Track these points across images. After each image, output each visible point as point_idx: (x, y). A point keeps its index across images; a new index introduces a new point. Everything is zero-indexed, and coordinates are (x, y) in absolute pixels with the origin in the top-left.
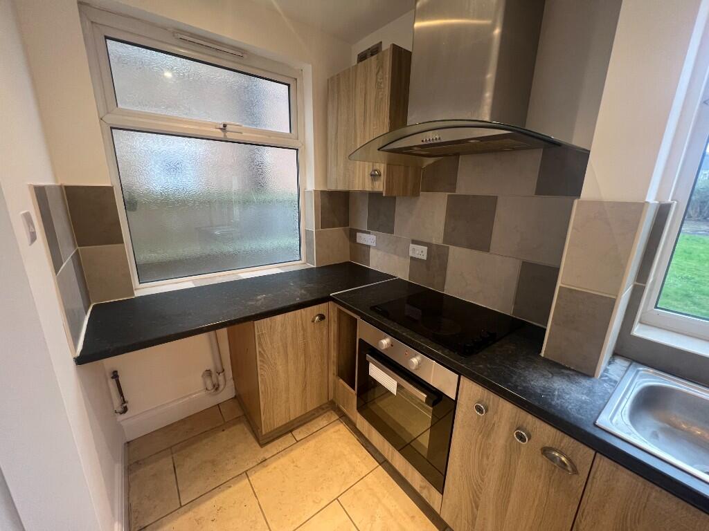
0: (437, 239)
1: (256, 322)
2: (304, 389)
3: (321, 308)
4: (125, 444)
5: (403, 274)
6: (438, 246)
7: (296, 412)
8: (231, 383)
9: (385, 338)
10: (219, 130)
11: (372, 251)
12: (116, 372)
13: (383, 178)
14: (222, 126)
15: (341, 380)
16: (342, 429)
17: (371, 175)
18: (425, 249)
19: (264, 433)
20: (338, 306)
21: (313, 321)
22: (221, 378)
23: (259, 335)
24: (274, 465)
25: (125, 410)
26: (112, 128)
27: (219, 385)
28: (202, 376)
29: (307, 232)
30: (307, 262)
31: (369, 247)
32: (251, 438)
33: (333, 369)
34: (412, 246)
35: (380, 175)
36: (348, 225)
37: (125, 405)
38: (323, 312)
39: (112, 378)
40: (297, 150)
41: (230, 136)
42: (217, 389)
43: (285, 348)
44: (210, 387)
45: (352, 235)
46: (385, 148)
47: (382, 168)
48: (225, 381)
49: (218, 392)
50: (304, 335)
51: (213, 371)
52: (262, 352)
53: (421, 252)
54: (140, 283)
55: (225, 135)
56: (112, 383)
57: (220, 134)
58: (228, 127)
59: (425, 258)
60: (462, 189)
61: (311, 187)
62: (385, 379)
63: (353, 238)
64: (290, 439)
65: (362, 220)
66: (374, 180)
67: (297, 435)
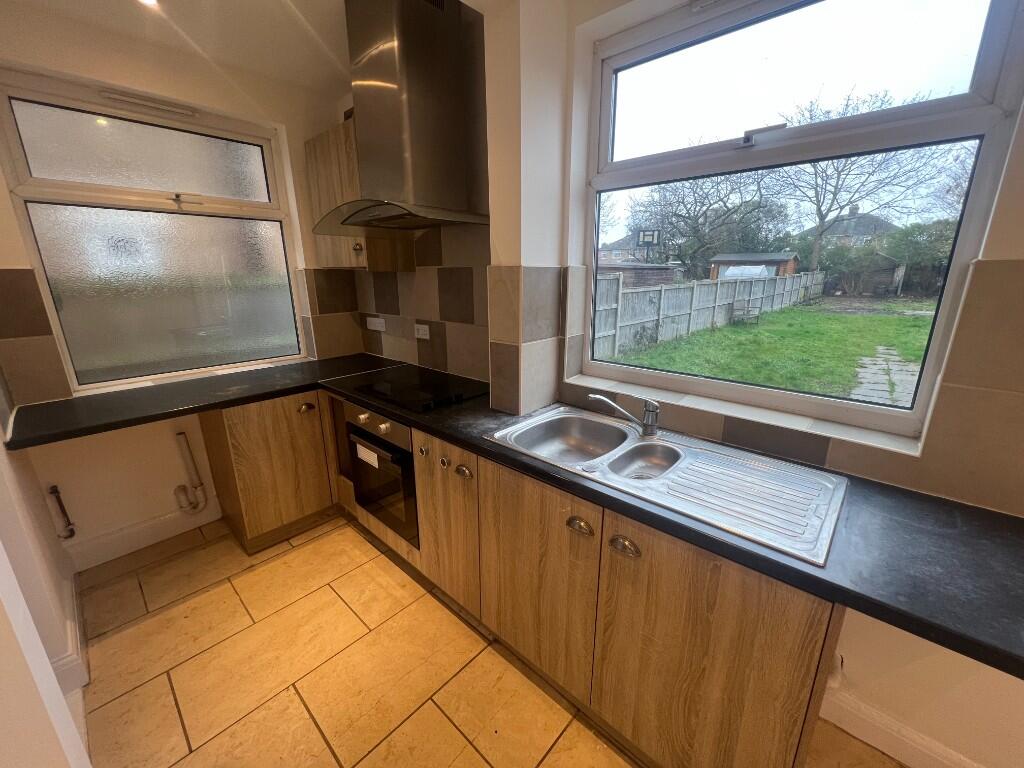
0: (436, 317)
1: (223, 410)
2: (298, 488)
3: (309, 396)
4: (75, 575)
5: (412, 358)
6: (437, 323)
7: (290, 514)
8: (214, 501)
9: (363, 413)
10: (171, 201)
11: (383, 336)
12: (55, 487)
13: (364, 252)
14: (174, 197)
15: (343, 478)
16: (350, 533)
17: (355, 249)
18: (426, 327)
19: (249, 538)
20: (329, 394)
21: (299, 411)
22: (199, 492)
23: (229, 426)
24: (261, 569)
25: (72, 533)
26: (26, 202)
27: (198, 504)
28: (175, 494)
29: (304, 319)
30: (309, 355)
31: (379, 332)
32: (239, 551)
33: (333, 467)
34: (417, 326)
35: (361, 249)
36: (356, 309)
37: (70, 527)
38: (313, 401)
39: (51, 493)
40: (281, 222)
41: (185, 207)
42: (195, 508)
43: (266, 440)
44: (185, 503)
45: (362, 321)
46: (347, 222)
47: (362, 241)
48: (206, 500)
49: (197, 510)
50: (288, 426)
51: (188, 485)
52: (236, 444)
53: (423, 332)
54: (80, 384)
55: (179, 207)
56: (51, 502)
57: (174, 206)
58: (182, 198)
59: (428, 337)
60: (448, 262)
61: (301, 265)
62: (369, 456)
63: (363, 323)
64: (285, 546)
65: (370, 302)
66: (357, 255)
67: (294, 542)
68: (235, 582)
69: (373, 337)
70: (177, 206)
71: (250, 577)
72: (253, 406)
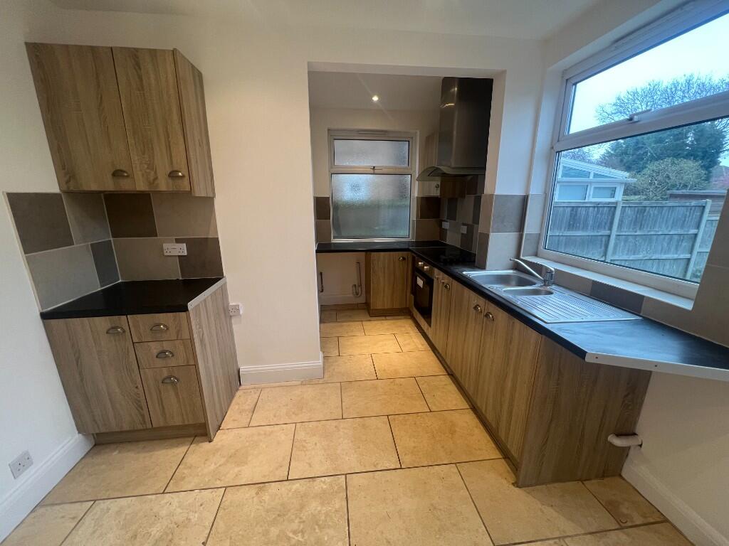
0: (470, 223)
1: (372, 253)
3: (405, 254)
6: (471, 225)
7: (387, 306)
8: (364, 295)
9: (421, 262)
10: (372, 170)
11: (448, 232)
12: (321, 273)
13: (440, 188)
14: (373, 168)
15: (411, 294)
16: (410, 322)
17: (436, 187)
18: (466, 227)
19: (372, 311)
21: (399, 259)
22: (360, 289)
23: (372, 259)
24: (373, 322)
25: (323, 290)
26: (332, 174)
27: (359, 294)
28: (352, 288)
29: (413, 220)
30: (412, 239)
31: (446, 229)
32: (367, 314)
33: (409, 290)
34: (462, 227)
35: (438, 187)
36: (439, 217)
37: (322, 288)
38: (406, 256)
40: (411, 175)
41: (376, 171)
42: (357, 295)
43: (384, 269)
44: (355, 293)
45: (440, 223)
46: (430, 175)
47: (439, 183)
48: (362, 292)
50: (394, 266)
51: (357, 284)
53: (464, 230)
54: (334, 238)
58: (376, 167)
59: (466, 232)
61: (416, 195)
62: (420, 282)
63: (441, 225)
64: (384, 318)
65: (445, 214)
66: (437, 190)
67: (387, 318)
68: (364, 323)
69: (443, 232)
70: (374, 171)
71: (368, 323)
72: (382, 253)
